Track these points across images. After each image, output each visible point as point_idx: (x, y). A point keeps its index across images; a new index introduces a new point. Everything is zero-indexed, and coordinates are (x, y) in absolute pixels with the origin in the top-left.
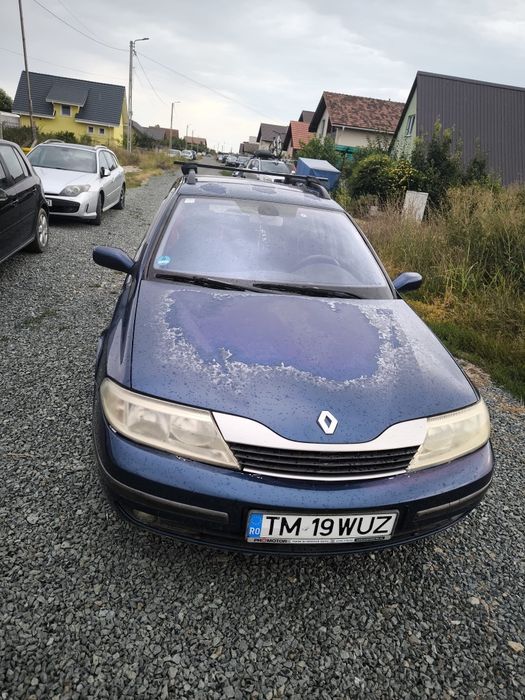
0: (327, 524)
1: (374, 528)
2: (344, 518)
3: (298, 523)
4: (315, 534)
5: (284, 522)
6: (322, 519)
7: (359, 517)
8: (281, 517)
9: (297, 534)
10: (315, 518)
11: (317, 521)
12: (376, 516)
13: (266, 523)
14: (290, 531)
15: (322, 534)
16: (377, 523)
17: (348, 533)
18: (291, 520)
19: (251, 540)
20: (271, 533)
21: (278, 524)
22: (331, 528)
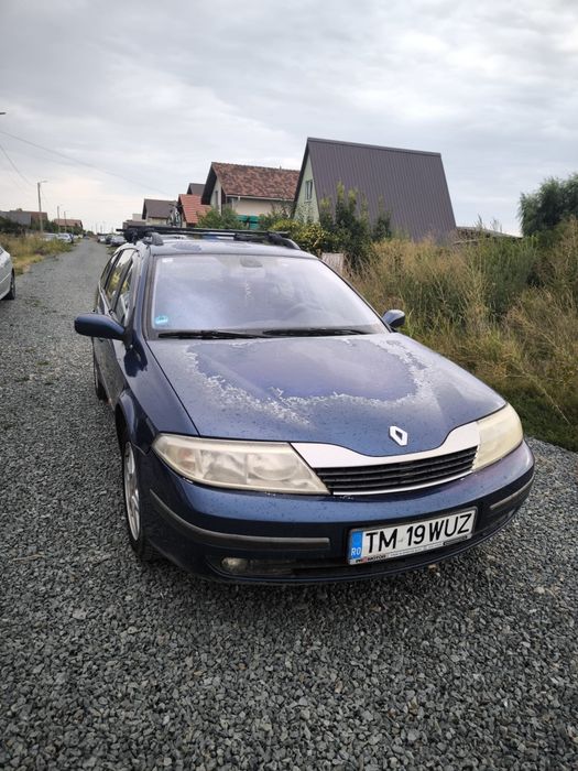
0: (420, 531)
1: (458, 529)
2: (434, 522)
3: (394, 535)
4: (410, 544)
5: (382, 536)
6: (415, 526)
7: (445, 519)
8: (379, 531)
9: (394, 547)
10: (408, 527)
11: (410, 530)
12: (459, 515)
13: (366, 540)
14: (387, 545)
15: (416, 543)
16: (461, 522)
17: (437, 538)
18: (388, 532)
19: (353, 562)
20: (371, 551)
21: (376, 539)
22: (422, 535)
